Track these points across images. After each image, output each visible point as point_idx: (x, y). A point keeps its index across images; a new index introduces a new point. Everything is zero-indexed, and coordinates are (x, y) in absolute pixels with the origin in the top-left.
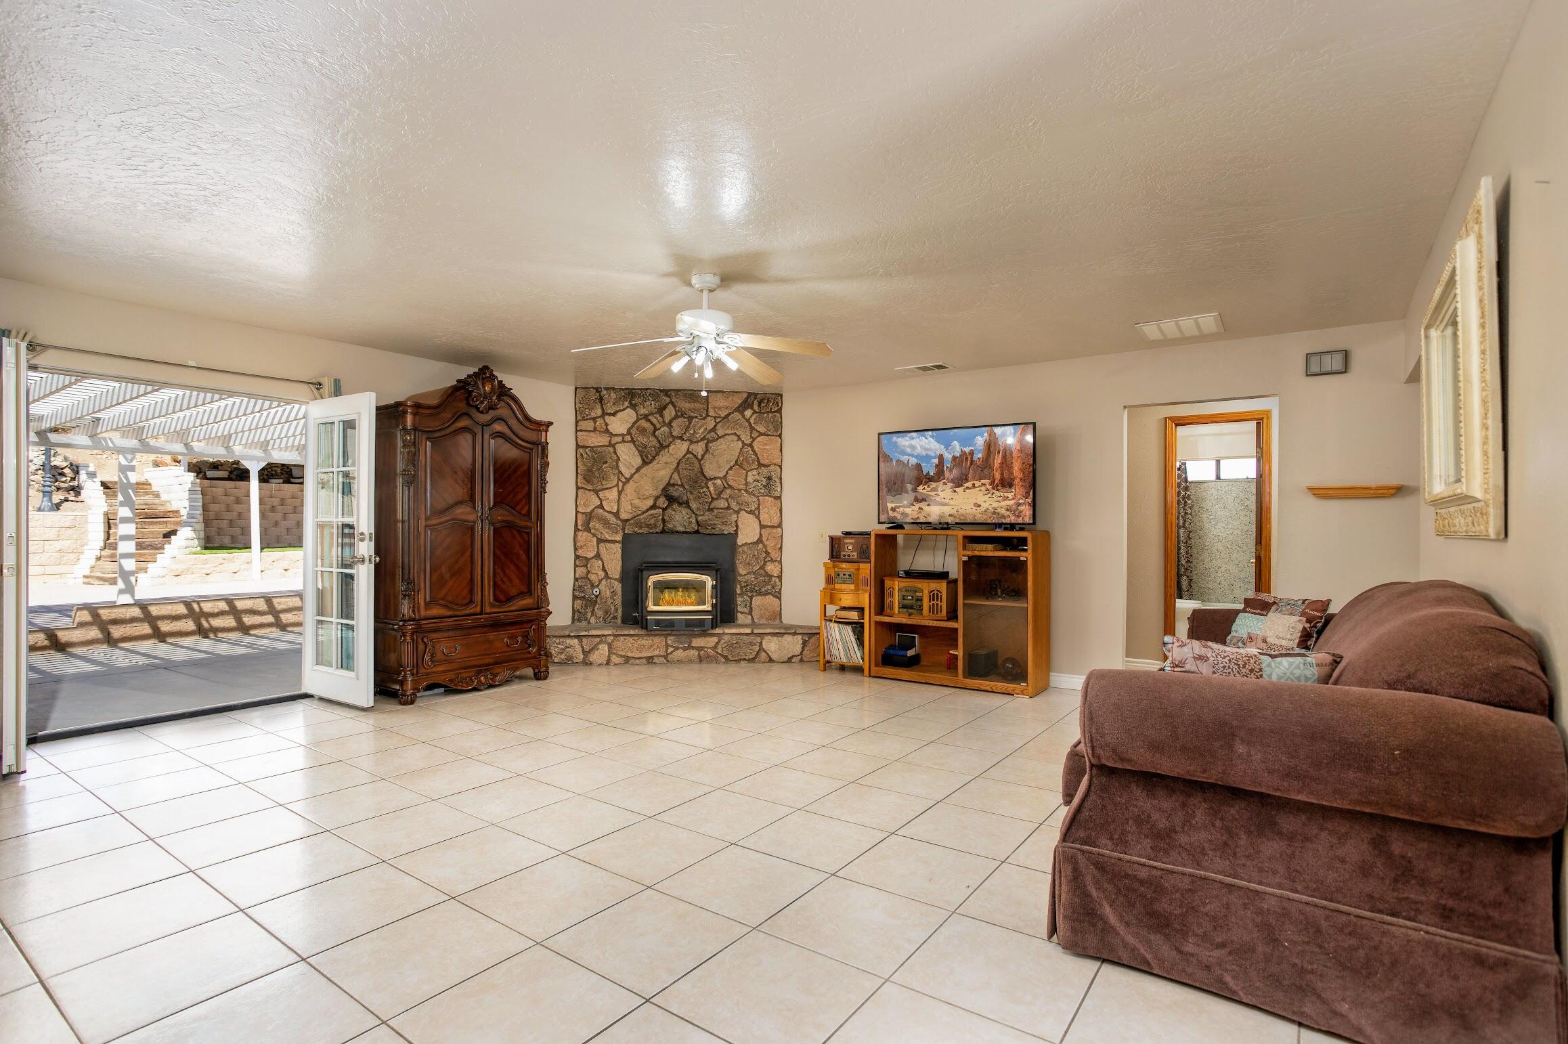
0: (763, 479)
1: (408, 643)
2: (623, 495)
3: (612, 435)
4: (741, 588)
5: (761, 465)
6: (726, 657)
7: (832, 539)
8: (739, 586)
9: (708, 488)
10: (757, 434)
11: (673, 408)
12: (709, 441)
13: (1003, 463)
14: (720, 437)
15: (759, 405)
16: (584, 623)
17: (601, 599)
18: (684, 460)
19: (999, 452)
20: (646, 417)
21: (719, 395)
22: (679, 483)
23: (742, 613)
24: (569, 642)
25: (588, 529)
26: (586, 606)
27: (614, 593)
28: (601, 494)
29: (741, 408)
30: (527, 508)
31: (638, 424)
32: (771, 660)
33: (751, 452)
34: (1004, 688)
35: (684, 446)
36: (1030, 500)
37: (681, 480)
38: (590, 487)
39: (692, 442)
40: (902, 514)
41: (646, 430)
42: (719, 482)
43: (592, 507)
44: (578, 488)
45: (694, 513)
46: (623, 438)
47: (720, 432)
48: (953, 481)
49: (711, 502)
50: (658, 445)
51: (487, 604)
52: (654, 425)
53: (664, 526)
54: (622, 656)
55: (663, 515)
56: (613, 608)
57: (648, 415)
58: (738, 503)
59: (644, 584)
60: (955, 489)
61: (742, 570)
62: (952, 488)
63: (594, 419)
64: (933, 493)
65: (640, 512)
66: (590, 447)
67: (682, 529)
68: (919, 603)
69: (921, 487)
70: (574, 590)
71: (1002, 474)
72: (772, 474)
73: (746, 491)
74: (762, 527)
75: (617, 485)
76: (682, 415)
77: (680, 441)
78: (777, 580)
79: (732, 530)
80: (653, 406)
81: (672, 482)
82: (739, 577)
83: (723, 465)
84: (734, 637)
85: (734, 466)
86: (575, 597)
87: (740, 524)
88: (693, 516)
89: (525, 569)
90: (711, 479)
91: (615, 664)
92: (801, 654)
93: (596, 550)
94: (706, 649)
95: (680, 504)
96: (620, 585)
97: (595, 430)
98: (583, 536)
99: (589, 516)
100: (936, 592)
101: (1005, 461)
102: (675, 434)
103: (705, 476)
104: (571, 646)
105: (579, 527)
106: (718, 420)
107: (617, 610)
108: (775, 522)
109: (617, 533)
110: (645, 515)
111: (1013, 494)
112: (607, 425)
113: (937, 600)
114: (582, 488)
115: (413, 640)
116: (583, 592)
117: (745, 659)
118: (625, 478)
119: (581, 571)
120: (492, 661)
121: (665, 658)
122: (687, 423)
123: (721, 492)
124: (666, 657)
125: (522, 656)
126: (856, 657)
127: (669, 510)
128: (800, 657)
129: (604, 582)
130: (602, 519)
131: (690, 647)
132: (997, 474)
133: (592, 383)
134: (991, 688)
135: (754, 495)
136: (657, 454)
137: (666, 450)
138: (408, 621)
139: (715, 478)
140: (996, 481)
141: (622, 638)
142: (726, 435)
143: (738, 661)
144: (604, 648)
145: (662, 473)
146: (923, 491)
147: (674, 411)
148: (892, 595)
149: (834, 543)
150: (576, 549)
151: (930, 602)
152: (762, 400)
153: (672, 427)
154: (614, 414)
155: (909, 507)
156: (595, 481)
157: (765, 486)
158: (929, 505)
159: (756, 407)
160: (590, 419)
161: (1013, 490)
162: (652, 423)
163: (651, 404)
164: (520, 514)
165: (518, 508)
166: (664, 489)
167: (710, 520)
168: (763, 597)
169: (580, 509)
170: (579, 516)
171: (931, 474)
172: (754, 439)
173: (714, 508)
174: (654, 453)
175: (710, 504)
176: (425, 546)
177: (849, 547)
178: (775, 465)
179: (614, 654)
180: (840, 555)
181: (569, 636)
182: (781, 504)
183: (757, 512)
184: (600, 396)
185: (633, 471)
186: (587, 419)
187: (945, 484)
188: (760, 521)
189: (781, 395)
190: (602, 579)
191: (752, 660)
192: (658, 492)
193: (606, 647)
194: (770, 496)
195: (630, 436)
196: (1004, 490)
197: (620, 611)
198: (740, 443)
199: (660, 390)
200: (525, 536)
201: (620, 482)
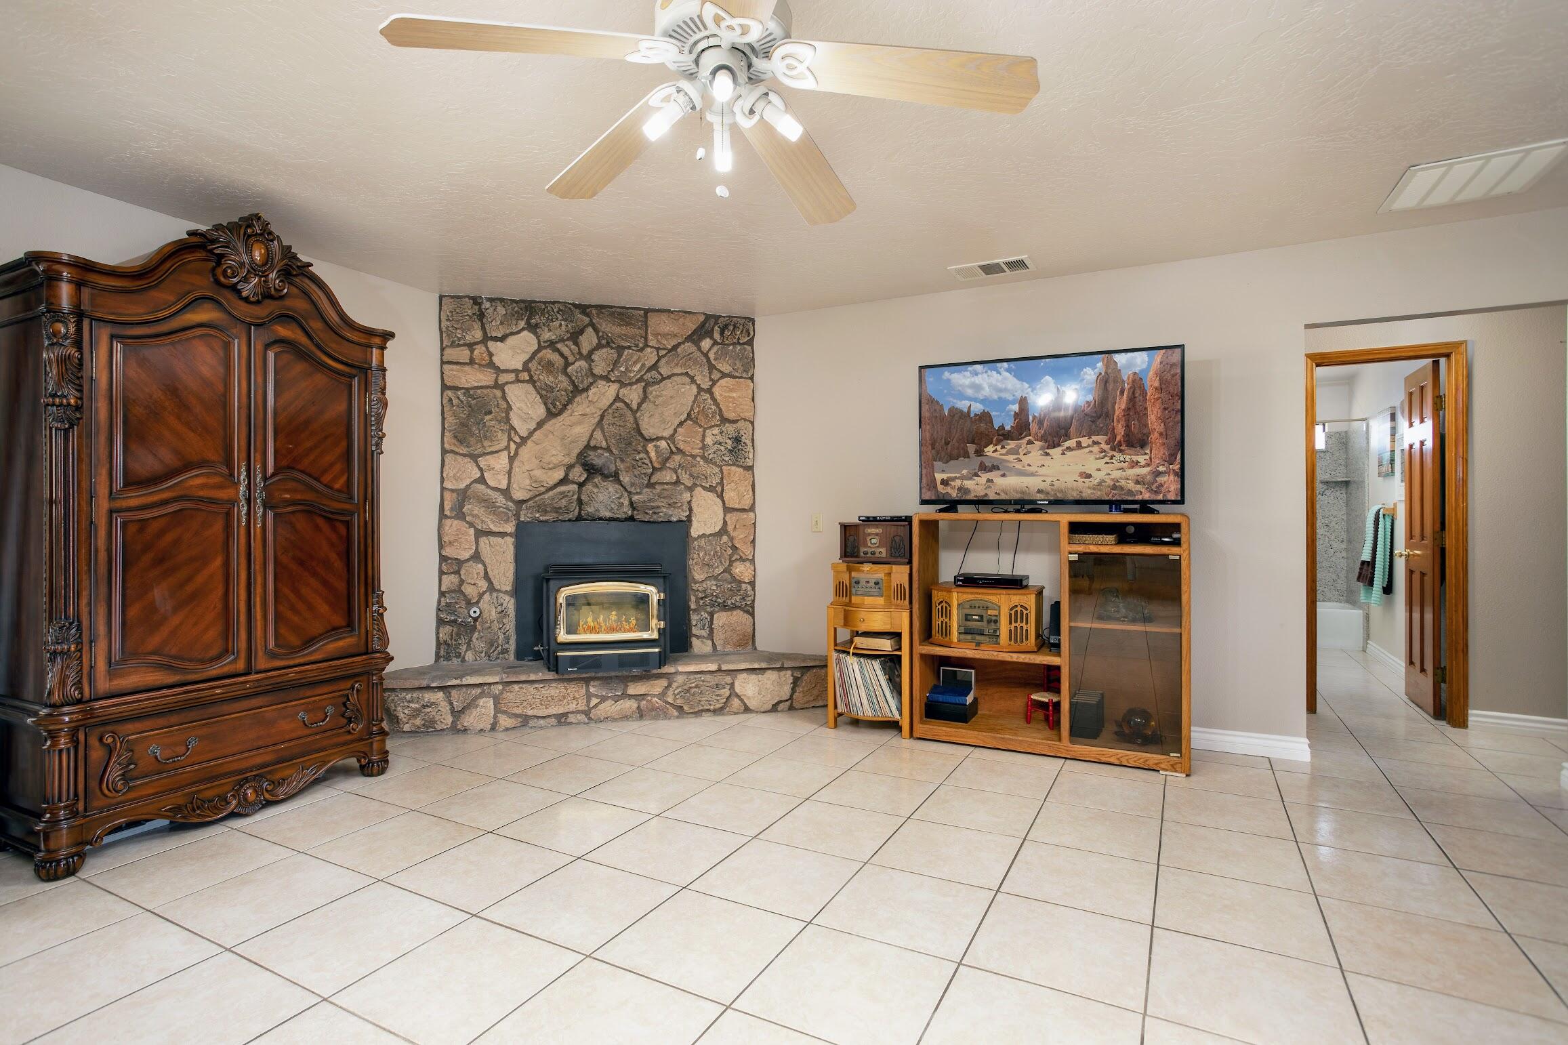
0: (728, 441)
1: (61, 751)
2: (516, 463)
3: (498, 370)
4: (697, 602)
5: (724, 420)
6: (680, 708)
7: (845, 528)
8: (693, 599)
9: (647, 453)
10: (719, 375)
11: (593, 334)
12: (648, 384)
13: (1129, 409)
14: (664, 379)
15: (722, 333)
16: (455, 662)
17: (483, 623)
18: (610, 411)
19: (1122, 392)
20: (552, 344)
21: (664, 317)
22: (604, 445)
23: (698, 637)
24: (429, 697)
25: (460, 516)
26: (458, 635)
27: (503, 613)
28: (482, 462)
29: (696, 336)
30: (344, 478)
31: (540, 355)
32: (747, 710)
33: (710, 401)
34: (1142, 760)
35: (611, 390)
36: (1177, 467)
37: (606, 440)
38: (463, 450)
39: (623, 385)
40: (960, 489)
41: (553, 366)
42: (663, 444)
43: (468, 481)
44: (444, 452)
45: (626, 490)
46: (517, 376)
47: (665, 371)
48: (1043, 438)
49: (652, 474)
50: (570, 388)
51: (260, 653)
52: (565, 358)
53: (580, 510)
54: (516, 716)
55: (580, 493)
56: (501, 637)
57: (557, 342)
58: (691, 475)
59: (552, 600)
60: (1048, 451)
61: (698, 574)
62: (1042, 448)
63: (471, 346)
64: (1011, 458)
65: (543, 489)
66: (463, 388)
67: (608, 514)
68: (993, 626)
69: (989, 450)
70: (439, 610)
71: (1128, 426)
72: (742, 433)
73: (704, 458)
74: (727, 510)
75: (507, 448)
76: (608, 343)
77: (604, 383)
78: (749, 588)
79: (683, 515)
80: (563, 328)
81: (592, 444)
82: (693, 585)
83: (669, 418)
84: (692, 677)
85: (685, 421)
86: (440, 622)
87: (694, 506)
88: (626, 494)
89: (341, 586)
90: (652, 440)
91: (507, 729)
92: (791, 698)
93: (474, 547)
94: (649, 698)
95: (605, 477)
96: (513, 601)
97: (472, 362)
98: (453, 526)
99: (463, 495)
100: (1019, 609)
101: (1134, 406)
102: (597, 371)
103: (641, 435)
104: (433, 703)
105: (447, 513)
106: (662, 353)
107: (507, 639)
108: (746, 504)
109: (507, 521)
110: (551, 493)
111: (1147, 457)
112: (491, 355)
113: (1022, 622)
114: (452, 452)
115: (76, 743)
116: (453, 613)
117: (708, 710)
118: (521, 438)
119: (450, 581)
120: (268, 758)
121: (586, 715)
122: (615, 356)
123: (667, 459)
124: (587, 713)
125: (336, 740)
126: (890, 708)
127: (589, 487)
128: (788, 703)
129: (487, 597)
130: (484, 501)
131: (625, 696)
132: (1120, 425)
133: (467, 288)
134: (1118, 759)
135: (715, 464)
136: (570, 401)
137: (584, 395)
138: (62, 705)
139: (658, 439)
140: (1118, 438)
141: (516, 687)
142: (674, 375)
143: (698, 714)
144: (487, 704)
145: (578, 430)
146: (994, 455)
147: (596, 337)
148: (946, 612)
149: (848, 535)
150: (441, 547)
151: (1011, 623)
152: (726, 326)
153: (593, 361)
154: (502, 339)
155: (971, 479)
156: (473, 440)
157: (730, 451)
158: (1003, 475)
159: (717, 336)
160: (465, 345)
161: (1148, 451)
162: (562, 355)
163: (561, 325)
164: (331, 488)
165: (327, 478)
166: (580, 454)
167: (651, 500)
168: (729, 613)
169: (448, 485)
170: (447, 495)
171: (1008, 428)
172: (714, 383)
173: (656, 483)
174: (564, 399)
175: (651, 475)
176: (109, 551)
177: (873, 541)
178: (745, 420)
179: (505, 712)
180: (859, 552)
181: (428, 688)
182: (753, 476)
183: (719, 489)
184: (480, 310)
185: (533, 426)
186: (459, 345)
187: (1030, 443)
188: (724, 503)
189: (752, 320)
190: (484, 593)
191: (716, 712)
192: (572, 459)
193: (491, 702)
194: (738, 466)
195: (525, 374)
196: (1131, 451)
197: (513, 641)
198: (694, 388)
199: (574, 305)
200: (342, 529)
201: (512, 443)
